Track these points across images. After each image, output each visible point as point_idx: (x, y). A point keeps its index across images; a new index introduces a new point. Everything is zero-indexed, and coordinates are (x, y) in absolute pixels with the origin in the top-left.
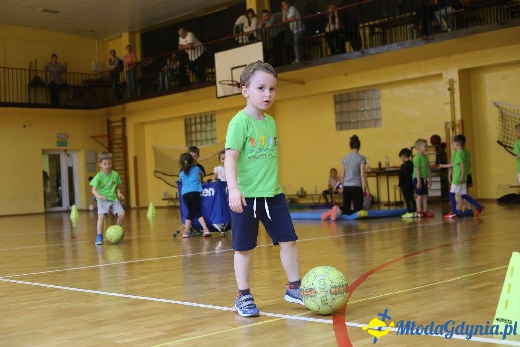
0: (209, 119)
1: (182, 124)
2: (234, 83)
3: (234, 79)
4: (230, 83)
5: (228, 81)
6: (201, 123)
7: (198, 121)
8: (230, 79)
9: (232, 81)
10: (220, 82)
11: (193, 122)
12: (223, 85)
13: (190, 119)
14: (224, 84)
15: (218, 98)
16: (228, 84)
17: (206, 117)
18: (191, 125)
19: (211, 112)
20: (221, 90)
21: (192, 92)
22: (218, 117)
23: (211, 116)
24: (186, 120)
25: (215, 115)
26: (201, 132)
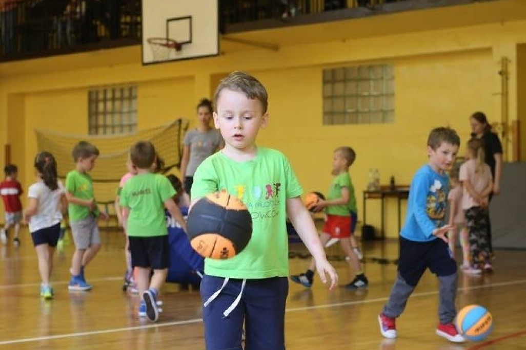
0: (126, 94)
1: (83, 99)
2: (170, 43)
3: (171, 37)
4: (164, 42)
5: (161, 39)
6: (113, 99)
7: (109, 95)
8: (164, 36)
9: (168, 39)
10: (149, 41)
11: (101, 96)
12: (153, 46)
13: (97, 93)
14: (155, 44)
15: (144, 64)
16: (162, 45)
17: (122, 90)
18: (97, 101)
19: (130, 83)
20: (149, 53)
21: (102, 52)
22: (141, 92)
23: (131, 90)
24: (90, 94)
25: (136, 87)
26: (112, 113)
